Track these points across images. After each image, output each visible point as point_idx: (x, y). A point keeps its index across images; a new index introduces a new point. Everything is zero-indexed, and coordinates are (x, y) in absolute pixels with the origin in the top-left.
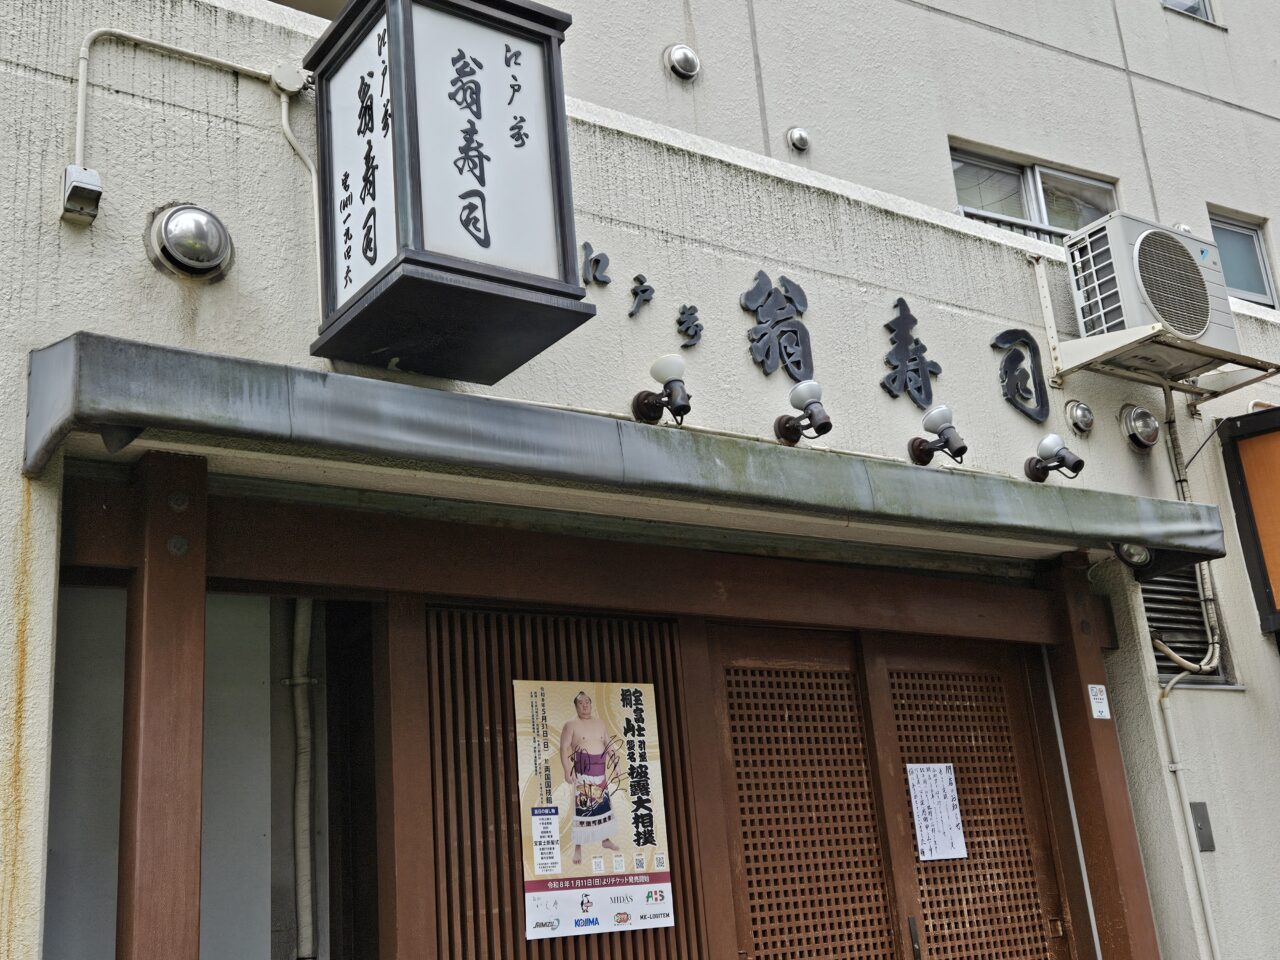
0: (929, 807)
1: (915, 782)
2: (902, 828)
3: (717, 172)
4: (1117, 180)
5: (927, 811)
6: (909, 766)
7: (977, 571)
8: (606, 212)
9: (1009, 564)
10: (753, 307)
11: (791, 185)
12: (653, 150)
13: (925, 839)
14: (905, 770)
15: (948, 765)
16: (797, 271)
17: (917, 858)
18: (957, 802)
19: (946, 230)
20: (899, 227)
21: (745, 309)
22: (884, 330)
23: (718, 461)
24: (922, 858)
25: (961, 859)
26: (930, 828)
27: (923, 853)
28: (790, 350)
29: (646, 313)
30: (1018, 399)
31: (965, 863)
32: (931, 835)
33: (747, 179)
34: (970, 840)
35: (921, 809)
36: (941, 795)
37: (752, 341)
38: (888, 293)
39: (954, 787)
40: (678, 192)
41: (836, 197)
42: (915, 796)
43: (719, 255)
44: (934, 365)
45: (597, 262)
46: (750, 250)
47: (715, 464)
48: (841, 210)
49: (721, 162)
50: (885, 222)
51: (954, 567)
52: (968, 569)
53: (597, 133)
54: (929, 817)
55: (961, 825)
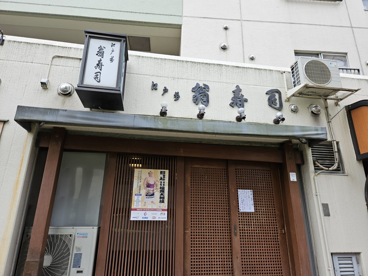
0: (244, 200)
1: (240, 194)
2: (235, 204)
3: (190, 64)
4: (347, 53)
5: (243, 200)
6: (239, 190)
7: (261, 146)
8: (159, 75)
9: (271, 144)
10: (194, 91)
11: (210, 64)
12: (173, 61)
13: (242, 207)
14: (237, 191)
15: (251, 190)
16: (209, 82)
17: (239, 211)
18: (253, 199)
19: (255, 69)
20: (241, 70)
21: (192, 91)
22: (232, 92)
23: (160, 122)
24: (240, 211)
25: (253, 212)
26: (243, 205)
27: (241, 210)
28: (203, 99)
29: (166, 94)
30: (273, 105)
31: (254, 214)
32: (243, 206)
33: (197, 64)
34: (256, 208)
35: (241, 200)
36: (248, 197)
37: (193, 98)
38: (235, 84)
39: (252, 195)
40: (178, 69)
41: (222, 65)
42: (240, 197)
43: (187, 81)
44: (246, 99)
45: (155, 85)
46: (196, 79)
47: (159, 123)
48: (223, 68)
49: (191, 62)
50: (236, 69)
51: (253, 145)
52: (259, 145)
53: (160, 60)
54: (243, 202)
55: (253, 204)
